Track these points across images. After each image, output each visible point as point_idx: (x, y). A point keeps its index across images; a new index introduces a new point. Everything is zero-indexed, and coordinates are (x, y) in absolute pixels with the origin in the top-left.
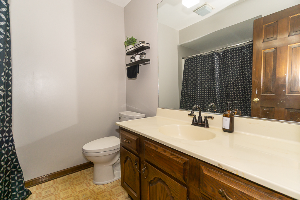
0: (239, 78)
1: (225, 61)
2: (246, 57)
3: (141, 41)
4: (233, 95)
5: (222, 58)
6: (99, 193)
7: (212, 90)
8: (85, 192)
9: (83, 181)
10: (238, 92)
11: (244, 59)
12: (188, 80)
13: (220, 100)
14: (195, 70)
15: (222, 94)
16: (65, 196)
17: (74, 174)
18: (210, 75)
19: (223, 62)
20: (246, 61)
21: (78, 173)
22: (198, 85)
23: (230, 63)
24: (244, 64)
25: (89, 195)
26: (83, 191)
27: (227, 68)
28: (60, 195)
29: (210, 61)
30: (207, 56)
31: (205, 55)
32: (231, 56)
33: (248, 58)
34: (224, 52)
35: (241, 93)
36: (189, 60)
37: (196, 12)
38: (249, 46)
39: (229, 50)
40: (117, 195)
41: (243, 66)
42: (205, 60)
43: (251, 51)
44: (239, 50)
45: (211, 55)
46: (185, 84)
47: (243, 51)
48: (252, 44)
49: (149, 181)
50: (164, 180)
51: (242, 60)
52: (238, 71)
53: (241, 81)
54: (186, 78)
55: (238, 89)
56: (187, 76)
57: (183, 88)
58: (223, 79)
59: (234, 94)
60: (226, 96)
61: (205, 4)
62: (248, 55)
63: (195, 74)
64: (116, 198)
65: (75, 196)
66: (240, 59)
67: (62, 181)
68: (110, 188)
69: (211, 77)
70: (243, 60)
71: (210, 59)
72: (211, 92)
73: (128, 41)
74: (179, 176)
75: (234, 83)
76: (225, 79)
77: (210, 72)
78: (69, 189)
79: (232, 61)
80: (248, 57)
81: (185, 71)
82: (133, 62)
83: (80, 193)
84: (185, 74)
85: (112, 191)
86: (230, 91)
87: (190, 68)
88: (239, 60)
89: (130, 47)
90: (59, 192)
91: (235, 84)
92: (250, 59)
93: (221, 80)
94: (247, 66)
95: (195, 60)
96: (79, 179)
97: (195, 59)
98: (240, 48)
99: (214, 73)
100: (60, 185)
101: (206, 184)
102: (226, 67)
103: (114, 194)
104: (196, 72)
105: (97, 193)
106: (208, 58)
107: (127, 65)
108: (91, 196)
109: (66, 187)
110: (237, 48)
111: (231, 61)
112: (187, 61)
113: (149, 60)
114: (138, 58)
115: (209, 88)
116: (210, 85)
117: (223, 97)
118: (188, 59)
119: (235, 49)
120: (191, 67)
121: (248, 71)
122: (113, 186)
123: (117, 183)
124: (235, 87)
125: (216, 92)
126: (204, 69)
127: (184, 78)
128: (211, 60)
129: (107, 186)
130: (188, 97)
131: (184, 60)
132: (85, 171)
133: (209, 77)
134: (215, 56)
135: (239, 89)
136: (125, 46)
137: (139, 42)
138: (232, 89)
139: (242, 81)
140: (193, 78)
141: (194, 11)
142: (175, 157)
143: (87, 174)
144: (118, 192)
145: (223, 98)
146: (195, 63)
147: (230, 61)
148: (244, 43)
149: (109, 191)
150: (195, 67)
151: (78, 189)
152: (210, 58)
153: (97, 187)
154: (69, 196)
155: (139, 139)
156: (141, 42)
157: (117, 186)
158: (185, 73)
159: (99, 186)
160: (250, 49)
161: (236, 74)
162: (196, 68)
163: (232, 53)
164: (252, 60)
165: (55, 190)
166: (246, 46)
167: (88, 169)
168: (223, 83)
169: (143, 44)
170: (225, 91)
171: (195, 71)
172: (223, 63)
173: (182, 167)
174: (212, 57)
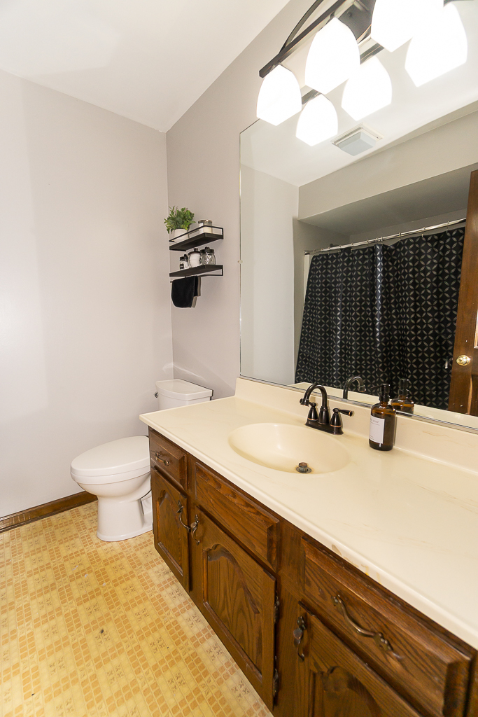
0: (429, 306)
1: (401, 266)
2: (447, 259)
3: (202, 221)
4: (414, 344)
5: (395, 258)
6: (109, 561)
7: (369, 331)
8: (78, 558)
9: (75, 532)
10: (425, 338)
11: (444, 262)
12: (316, 305)
13: (384, 354)
14: (333, 283)
15: (391, 340)
16: (35, 566)
17: (58, 515)
18: (366, 296)
19: (395, 268)
20: (447, 268)
21: (67, 514)
22: (338, 318)
23: (411, 270)
24: (444, 275)
25: (88, 566)
26: (74, 555)
27: (403, 282)
28: (24, 564)
29: (366, 265)
30: (361, 252)
31: (356, 250)
32: (414, 255)
33: (453, 261)
34: (398, 245)
35: (431, 341)
36: (321, 260)
37: (338, 146)
38: (458, 232)
39: (412, 241)
40: (146, 565)
41: (440, 278)
42: (355, 260)
43: (461, 244)
44: (432, 241)
45: (369, 250)
46: (310, 312)
47: (441, 245)
48: (463, 229)
49: (206, 549)
50: (232, 552)
51: (438, 266)
52: (429, 291)
53: (433, 315)
54: (313, 301)
55: (425, 332)
56: (315, 296)
57: (305, 323)
58: (395, 306)
59: (417, 343)
60: (399, 345)
61: (360, 128)
62: (454, 255)
63: (333, 292)
64: (143, 573)
65: (57, 568)
66: (435, 264)
67: (30, 533)
68: (132, 550)
69: (368, 301)
70: (441, 266)
71: (366, 259)
72: (365, 336)
73: (173, 219)
74: (260, 551)
75: (418, 318)
76: (399, 308)
77: (366, 289)
78: (46, 552)
79: (417, 267)
80: (454, 258)
81: (311, 283)
82: (185, 268)
83: (68, 560)
84: (310, 291)
85: (137, 557)
86: (408, 336)
87: (322, 278)
88: (432, 264)
89: (179, 232)
90: (23, 556)
91: (419, 321)
92: (456, 264)
93: (391, 309)
94: (450, 280)
95: (332, 259)
96: (67, 527)
97: (332, 256)
98: (436, 237)
99: (374, 292)
100: (25, 542)
101: (311, 580)
102: (401, 280)
103: (141, 564)
104: (335, 288)
105: (104, 561)
106: (364, 257)
107: (171, 275)
108: (90, 567)
109: (38, 546)
110: (429, 236)
111: (414, 267)
112: (317, 261)
113: (221, 267)
114: (195, 261)
115: (363, 326)
116: (365, 319)
117: (392, 348)
118: (319, 256)
119: (424, 239)
120: (324, 276)
121: (451, 292)
122: (140, 545)
123: (148, 539)
124: (419, 327)
125: (377, 337)
126: (353, 281)
127: (309, 300)
128: (369, 261)
129: (127, 544)
130: (316, 344)
131: (310, 257)
132: (80, 508)
133: (363, 301)
134: (379, 253)
135: (428, 332)
136: (168, 230)
137: (199, 223)
138: (413, 330)
139: (436, 314)
140: (328, 301)
141: (334, 144)
142: (253, 511)
143: (85, 517)
144: (149, 559)
145: (392, 351)
146: (334, 266)
147: (411, 267)
148: (446, 224)
149: (130, 557)
150: (333, 276)
151: (64, 551)
152: (367, 257)
153: (105, 547)
154: (43, 566)
155: (186, 458)
156: (201, 225)
157: (147, 545)
158: (311, 287)
159: (110, 545)
160: (458, 239)
161: (423, 297)
162: (336, 278)
163: (417, 249)
164: (460, 267)
165: (14, 554)
166: (451, 232)
167: (89, 505)
168: (394, 317)
169: (207, 230)
170: (398, 335)
171: (333, 285)
172: (396, 271)
173: (265, 535)
174: (372, 256)
